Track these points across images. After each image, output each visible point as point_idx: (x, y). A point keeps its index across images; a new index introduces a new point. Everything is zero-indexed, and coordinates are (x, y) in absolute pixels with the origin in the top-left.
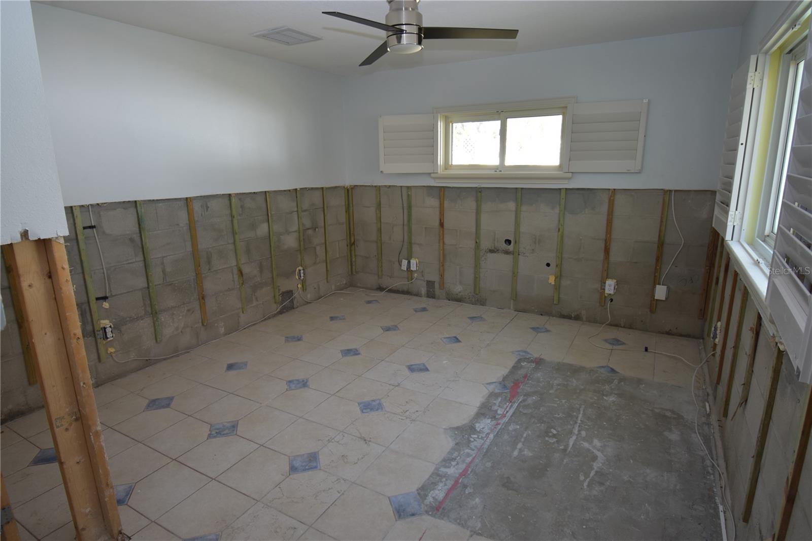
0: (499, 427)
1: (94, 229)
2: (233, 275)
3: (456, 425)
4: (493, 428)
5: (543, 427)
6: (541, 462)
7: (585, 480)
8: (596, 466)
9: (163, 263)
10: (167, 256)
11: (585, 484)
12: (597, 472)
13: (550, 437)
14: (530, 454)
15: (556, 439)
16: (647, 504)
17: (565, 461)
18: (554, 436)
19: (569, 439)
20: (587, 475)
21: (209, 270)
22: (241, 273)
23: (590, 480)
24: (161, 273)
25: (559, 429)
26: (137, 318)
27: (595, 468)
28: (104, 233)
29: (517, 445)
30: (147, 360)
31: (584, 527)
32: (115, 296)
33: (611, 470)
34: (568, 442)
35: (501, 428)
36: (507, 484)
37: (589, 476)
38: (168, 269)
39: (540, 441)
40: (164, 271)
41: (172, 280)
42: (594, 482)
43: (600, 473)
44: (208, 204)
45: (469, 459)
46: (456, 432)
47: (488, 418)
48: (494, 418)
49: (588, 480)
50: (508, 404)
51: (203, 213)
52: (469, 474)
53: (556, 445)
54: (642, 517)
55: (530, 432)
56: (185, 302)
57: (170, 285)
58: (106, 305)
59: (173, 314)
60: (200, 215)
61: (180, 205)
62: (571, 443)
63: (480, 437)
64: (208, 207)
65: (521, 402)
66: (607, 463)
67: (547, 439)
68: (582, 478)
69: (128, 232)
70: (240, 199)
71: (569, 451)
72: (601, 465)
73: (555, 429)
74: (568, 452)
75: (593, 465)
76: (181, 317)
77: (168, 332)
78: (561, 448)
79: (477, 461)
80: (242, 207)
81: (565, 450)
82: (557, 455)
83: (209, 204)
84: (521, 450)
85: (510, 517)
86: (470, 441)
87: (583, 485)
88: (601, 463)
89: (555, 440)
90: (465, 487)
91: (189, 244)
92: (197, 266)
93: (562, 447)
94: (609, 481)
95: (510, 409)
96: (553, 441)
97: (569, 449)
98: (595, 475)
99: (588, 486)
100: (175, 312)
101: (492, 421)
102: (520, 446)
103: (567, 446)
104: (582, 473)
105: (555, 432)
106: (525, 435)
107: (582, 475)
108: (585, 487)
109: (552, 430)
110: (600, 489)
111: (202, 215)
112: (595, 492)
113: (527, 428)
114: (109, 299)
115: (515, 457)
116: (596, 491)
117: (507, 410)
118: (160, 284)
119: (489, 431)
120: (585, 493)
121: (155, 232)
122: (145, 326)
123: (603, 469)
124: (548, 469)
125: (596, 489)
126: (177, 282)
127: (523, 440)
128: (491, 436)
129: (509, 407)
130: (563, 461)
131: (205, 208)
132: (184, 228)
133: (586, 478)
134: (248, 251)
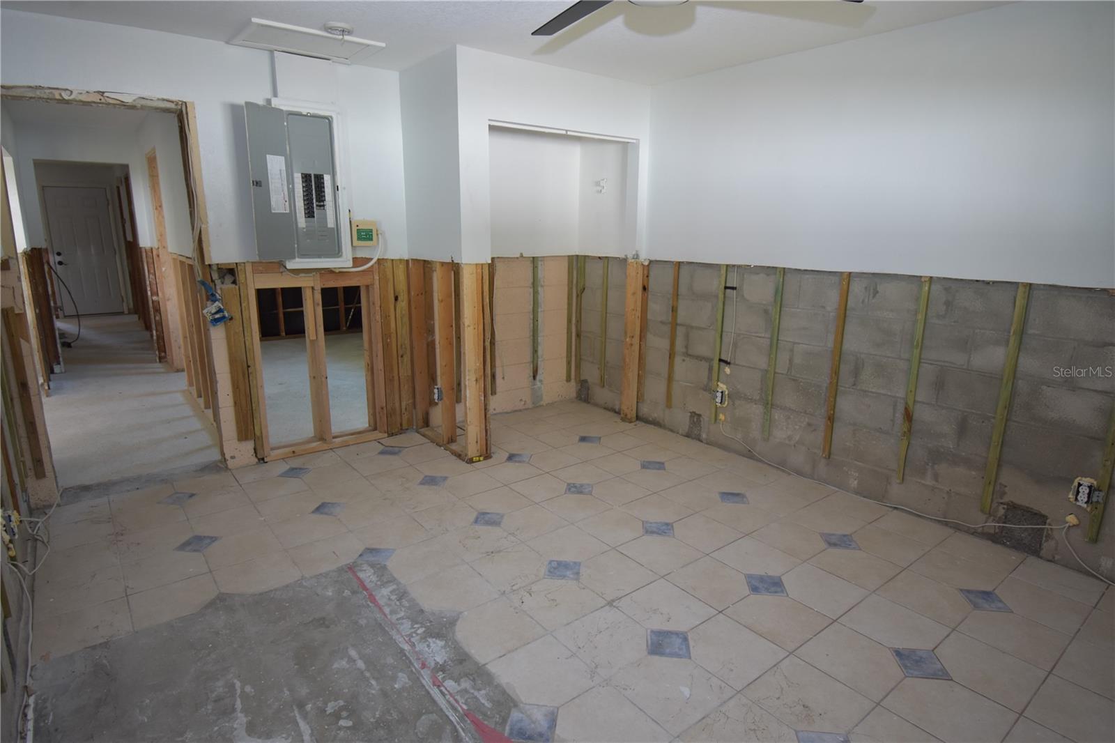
0: (417, 665)
1: (735, 291)
2: (894, 412)
3: (458, 623)
4: (421, 656)
5: (369, 717)
6: (314, 668)
7: (242, 688)
8: (241, 719)
9: (792, 350)
10: (799, 344)
11: (238, 684)
12: (234, 710)
13: (342, 709)
14: (336, 666)
15: (328, 713)
16: (146, 720)
17: (287, 693)
18: (337, 716)
19: (312, 730)
20: (244, 696)
21: (854, 385)
22: (908, 416)
23: (236, 694)
24: (788, 362)
25: (342, 733)
26: (751, 399)
27: (239, 715)
28: (743, 296)
29: (365, 663)
30: (750, 451)
31: (210, 645)
32: (737, 365)
33: (216, 728)
34: (308, 723)
35: (412, 664)
36: (322, 622)
37: (241, 696)
38: (797, 360)
39: (346, 691)
40: (791, 360)
41: (798, 376)
42: (228, 695)
43: (228, 712)
44: (878, 287)
45: (387, 610)
46: (445, 620)
47: (445, 661)
48: (442, 668)
49: (239, 691)
50: (465, 707)
51: (866, 300)
52: (366, 601)
53: (320, 704)
54: (148, 701)
55: (373, 692)
56: (808, 412)
57: (794, 380)
58: (728, 370)
59: (789, 418)
60: (861, 301)
61: (833, 282)
62: (303, 725)
63: (414, 635)
64: (877, 292)
65: (456, 731)
66: (227, 736)
67: (341, 703)
68: (248, 689)
69: (764, 302)
70: (947, 290)
71: (293, 710)
72: (235, 726)
73: (348, 728)
74: (295, 707)
75: (246, 716)
76: (797, 427)
77: (780, 434)
78: (310, 705)
79: (378, 615)
80: (948, 304)
81: (301, 706)
82: (304, 691)
83: (880, 288)
84: (353, 661)
85: (287, 605)
86: (414, 621)
87: (241, 682)
88: (236, 729)
89: (329, 710)
90: (354, 592)
91: (831, 338)
92: (836, 373)
93: (309, 707)
94: (210, 711)
95: (448, 702)
96: (329, 704)
97: (296, 713)
98: (234, 705)
99: (233, 685)
100: (792, 417)
101: (437, 663)
102: (361, 664)
103: (305, 716)
104: (253, 693)
105: (342, 723)
106: (373, 682)
107: (251, 692)
108: (235, 681)
109: (350, 723)
110: (216, 693)
111: (863, 301)
112: (220, 683)
113: (385, 694)
114: (731, 366)
115: (347, 648)
116: (219, 687)
117: (448, 697)
118: (782, 374)
119: (417, 649)
120: (232, 675)
121: (793, 310)
122: (756, 410)
123: (229, 722)
124: (296, 667)
125: (221, 689)
126: (803, 381)
127: (368, 674)
128: (406, 647)
129: (456, 705)
130: (289, 690)
131: (872, 291)
132: (831, 314)
133: (243, 691)
134: (939, 385)
